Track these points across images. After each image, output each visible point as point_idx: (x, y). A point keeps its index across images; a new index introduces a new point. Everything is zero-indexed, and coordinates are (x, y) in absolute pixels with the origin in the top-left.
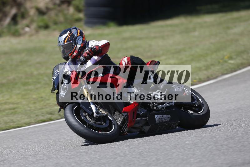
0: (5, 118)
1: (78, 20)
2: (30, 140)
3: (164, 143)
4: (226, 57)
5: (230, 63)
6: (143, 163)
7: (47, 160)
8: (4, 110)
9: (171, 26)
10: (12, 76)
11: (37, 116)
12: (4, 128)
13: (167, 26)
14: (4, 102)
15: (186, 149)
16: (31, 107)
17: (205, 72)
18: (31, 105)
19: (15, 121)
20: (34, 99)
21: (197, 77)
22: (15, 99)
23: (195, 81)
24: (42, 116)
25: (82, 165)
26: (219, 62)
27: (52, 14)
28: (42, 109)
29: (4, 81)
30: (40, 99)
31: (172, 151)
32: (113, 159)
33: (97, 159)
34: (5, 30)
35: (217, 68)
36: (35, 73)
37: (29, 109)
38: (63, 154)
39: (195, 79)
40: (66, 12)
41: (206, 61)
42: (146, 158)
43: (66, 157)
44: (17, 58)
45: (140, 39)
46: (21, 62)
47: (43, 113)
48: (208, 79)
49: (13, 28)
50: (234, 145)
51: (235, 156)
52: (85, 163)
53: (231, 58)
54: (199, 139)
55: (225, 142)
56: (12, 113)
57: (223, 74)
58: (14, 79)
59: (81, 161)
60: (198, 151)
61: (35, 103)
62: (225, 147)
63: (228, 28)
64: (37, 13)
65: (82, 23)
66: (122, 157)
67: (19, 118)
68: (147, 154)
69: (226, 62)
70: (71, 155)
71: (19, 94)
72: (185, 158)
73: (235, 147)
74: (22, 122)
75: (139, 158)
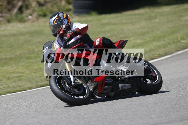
0: (13, 84)
1: (68, 10)
2: (32, 100)
3: (132, 102)
4: (179, 38)
5: (182, 43)
6: (116, 118)
7: (44, 115)
8: (12, 78)
9: (138, 14)
10: (18, 53)
11: (37, 82)
12: (12, 91)
13: (135, 14)
14: (12, 71)
15: (149, 107)
16: (32, 76)
17: (163, 49)
18: (33, 74)
19: (20, 86)
20: (35, 69)
21: (157, 53)
22: (20, 69)
23: (156, 56)
24: (41, 82)
25: (71, 119)
26: (174, 42)
27: (49, 5)
28: (41, 77)
29: (13, 56)
30: (39, 69)
31: (138, 108)
32: (93, 115)
33: (82, 115)
34: (14, 18)
35: (172, 46)
36: (36, 50)
37: (31, 77)
38: (57, 111)
39: (156, 54)
40: (59, 4)
41: (164, 41)
42: (119, 114)
43: (59, 113)
44: (22, 38)
45: (115, 24)
46: (25, 41)
47: (41, 80)
48: (166, 54)
49: (20, 16)
50: (185, 104)
51: (185, 113)
52: (73, 117)
53: (183, 39)
54: (158, 100)
55: (178, 102)
56: (18, 80)
57: (177, 51)
58: (20, 54)
59: (70, 116)
60: (157, 109)
61: (35, 72)
62: (178, 106)
63: (181, 16)
64: (37, 5)
65: (71, 13)
66: (101, 113)
67: (23, 84)
68: (120, 111)
69: (179, 41)
70: (62, 111)
71: (23, 66)
72: (148, 113)
73: (185, 105)
74: (26, 86)
75: (113, 114)
